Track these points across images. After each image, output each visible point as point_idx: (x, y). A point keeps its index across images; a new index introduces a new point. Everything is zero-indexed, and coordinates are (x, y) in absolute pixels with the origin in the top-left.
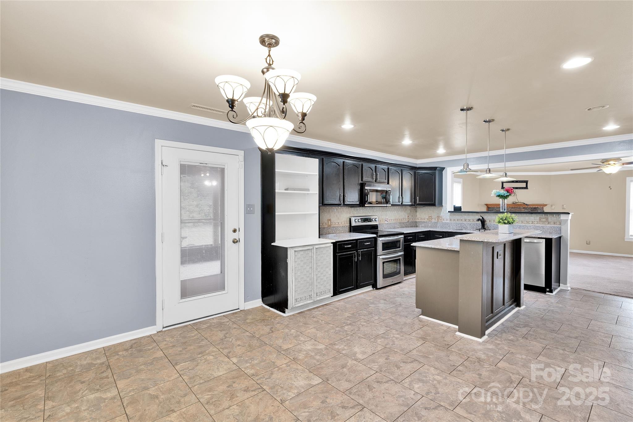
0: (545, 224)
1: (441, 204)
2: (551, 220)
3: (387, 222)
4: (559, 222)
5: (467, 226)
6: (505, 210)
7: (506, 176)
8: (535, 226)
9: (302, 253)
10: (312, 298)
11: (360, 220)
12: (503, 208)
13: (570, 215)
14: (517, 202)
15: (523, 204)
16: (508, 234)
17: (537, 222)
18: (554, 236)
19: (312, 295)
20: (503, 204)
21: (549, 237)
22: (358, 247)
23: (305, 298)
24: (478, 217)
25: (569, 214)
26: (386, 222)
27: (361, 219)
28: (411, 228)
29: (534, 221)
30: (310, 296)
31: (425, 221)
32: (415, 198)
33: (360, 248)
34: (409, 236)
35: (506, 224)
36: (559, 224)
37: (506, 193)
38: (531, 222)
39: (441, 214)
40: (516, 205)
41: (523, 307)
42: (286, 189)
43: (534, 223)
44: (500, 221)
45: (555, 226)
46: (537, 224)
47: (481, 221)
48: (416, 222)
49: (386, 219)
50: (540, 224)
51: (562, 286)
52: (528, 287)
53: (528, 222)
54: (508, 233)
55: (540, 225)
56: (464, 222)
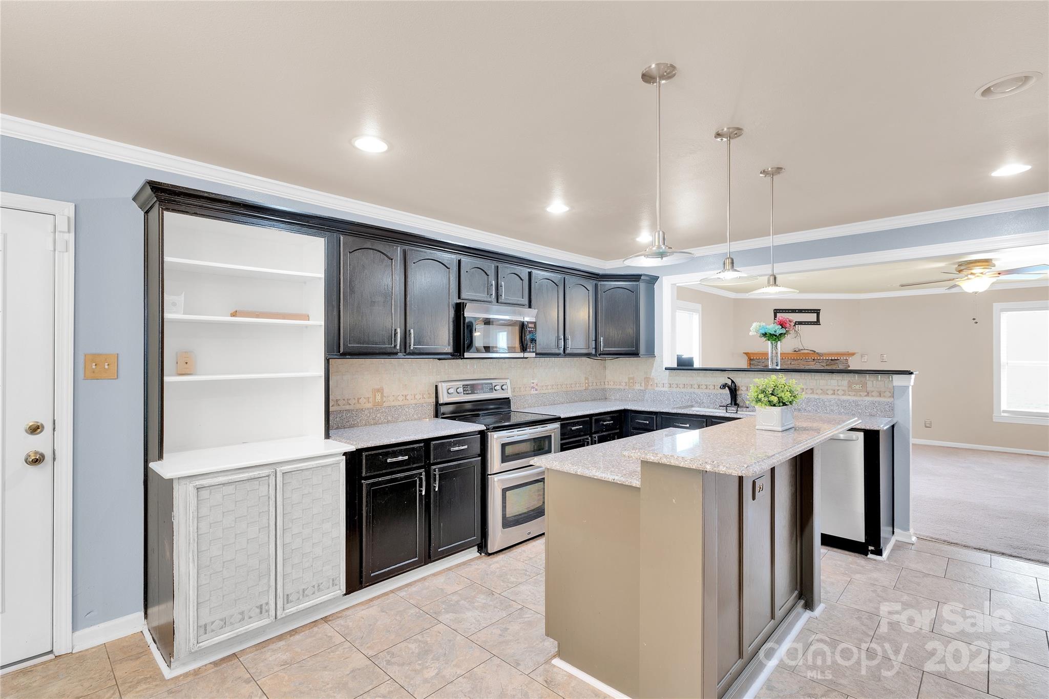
0: (861, 395)
1: (651, 352)
2: (873, 386)
3: (537, 392)
4: (890, 392)
5: (701, 398)
6: (777, 365)
7: (775, 283)
8: (839, 400)
9: (230, 489)
10: (267, 611)
11: (461, 390)
12: (775, 361)
13: (913, 376)
14: (802, 350)
15: (813, 352)
16: (780, 434)
17: (843, 390)
18: (881, 425)
19: (267, 604)
20: (774, 352)
21: (872, 428)
22: (432, 457)
23: (240, 617)
24: (723, 379)
25: (912, 373)
26: (533, 392)
27: (465, 386)
28: (593, 402)
29: (837, 388)
30: (261, 607)
31: (622, 387)
32: (596, 340)
33: (439, 460)
34: (575, 424)
35: (774, 405)
36: (890, 397)
37: (779, 330)
38: (832, 392)
39: (653, 374)
40: (800, 354)
41: (819, 609)
42: (234, 314)
43: (838, 394)
44: (759, 397)
45: (882, 399)
46: (843, 395)
47: (729, 387)
48: (604, 390)
49: (532, 385)
50: (849, 395)
51: (899, 535)
52: (829, 541)
53: (824, 392)
54: (780, 429)
55: (849, 398)
56: (697, 391)
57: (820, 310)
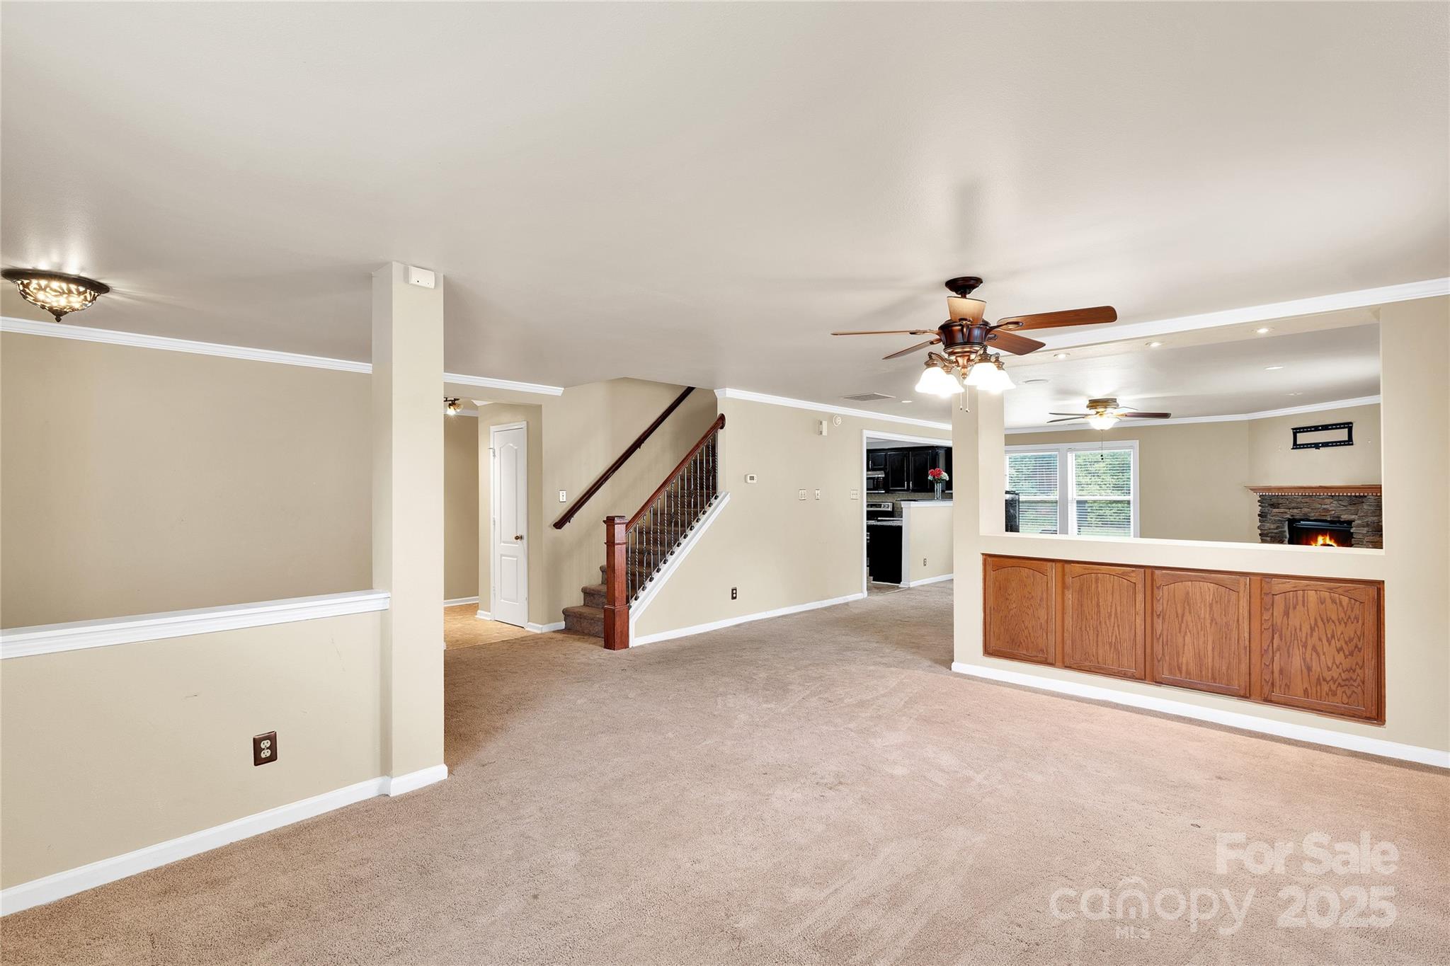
57: (1351, 423)
